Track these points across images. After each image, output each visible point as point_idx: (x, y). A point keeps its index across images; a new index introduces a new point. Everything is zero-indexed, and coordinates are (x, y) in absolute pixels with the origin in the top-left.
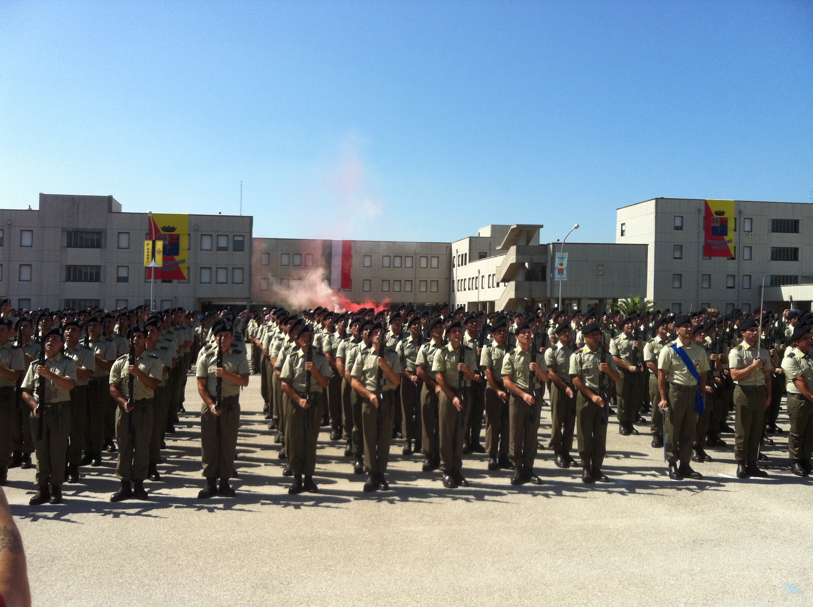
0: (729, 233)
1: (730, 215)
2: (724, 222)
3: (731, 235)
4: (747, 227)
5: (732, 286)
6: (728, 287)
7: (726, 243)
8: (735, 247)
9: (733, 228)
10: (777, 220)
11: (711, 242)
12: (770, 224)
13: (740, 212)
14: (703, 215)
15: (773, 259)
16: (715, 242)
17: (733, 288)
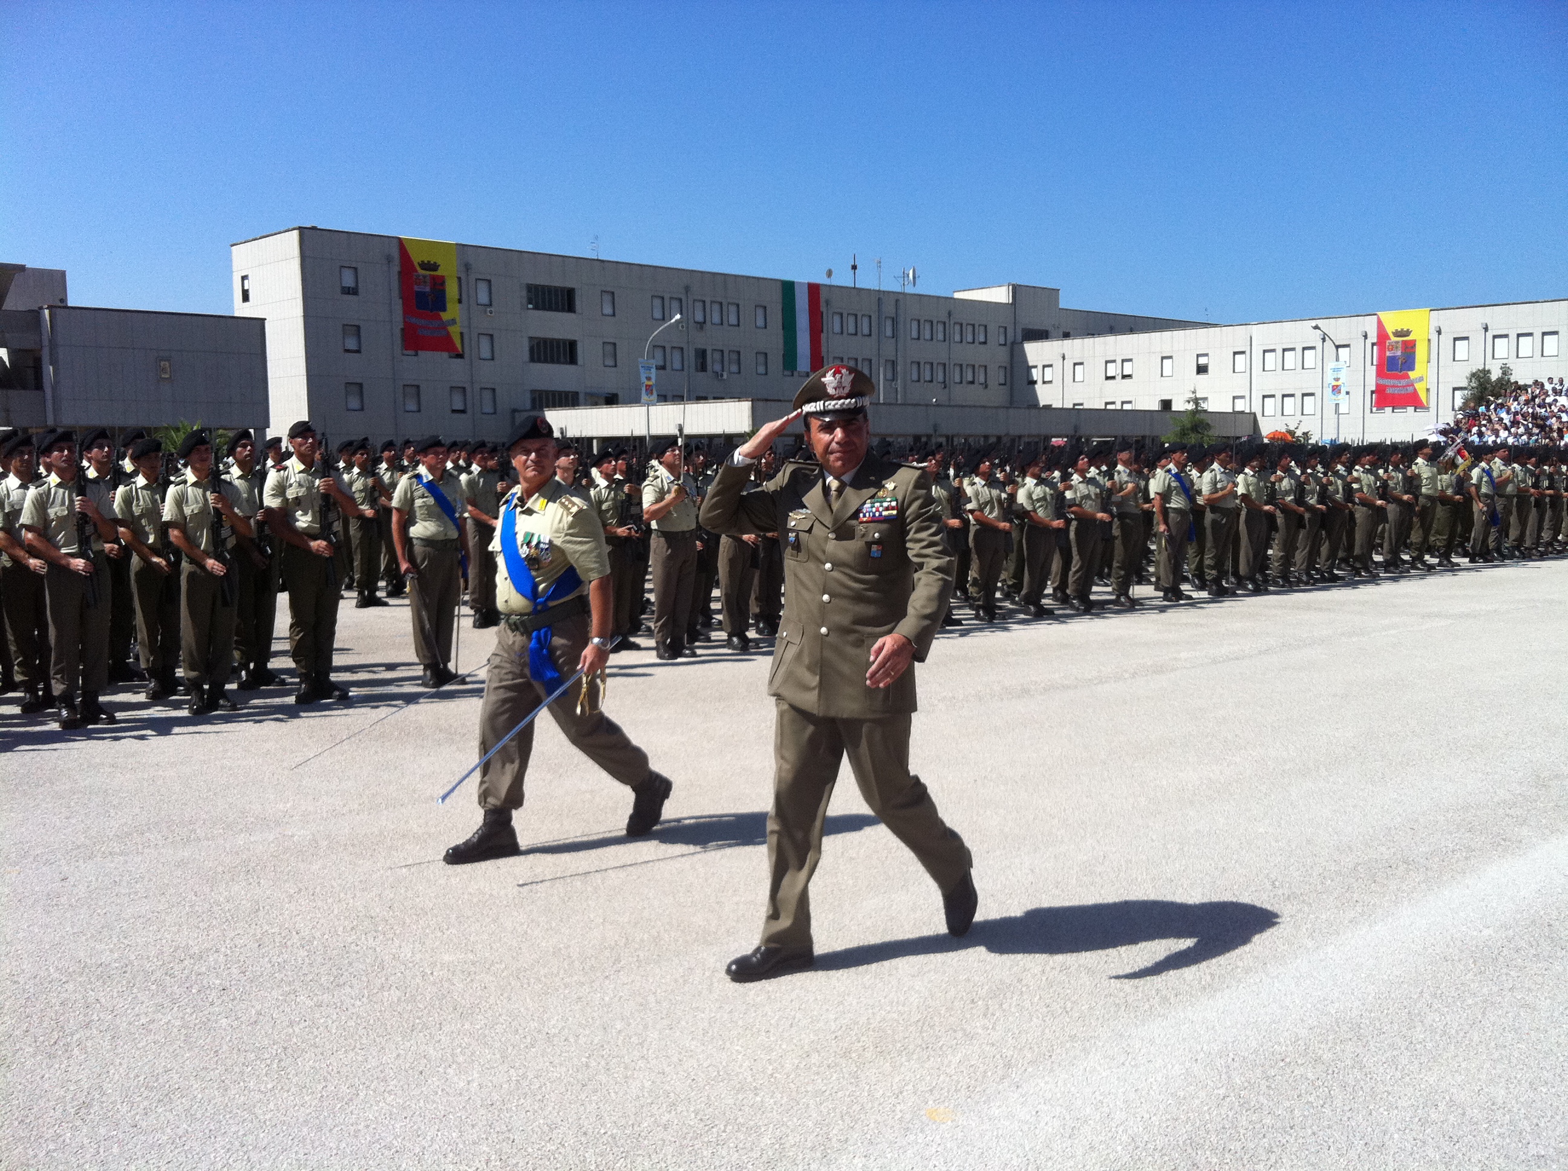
0: (449, 306)
1: (449, 270)
2: (439, 284)
3: (452, 311)
4: (483, 298)
5: (461, 408)
6: (454, 411)
7: (444, 326)
8: (462, 334)
9: (457, 297)
10: (536, 287)
11: (414, 320)
12: (524, 293)
13: (467, 267)
14: (396, 268)
15: (532, 360)
16: (422, 322)
17: (463, 412)
